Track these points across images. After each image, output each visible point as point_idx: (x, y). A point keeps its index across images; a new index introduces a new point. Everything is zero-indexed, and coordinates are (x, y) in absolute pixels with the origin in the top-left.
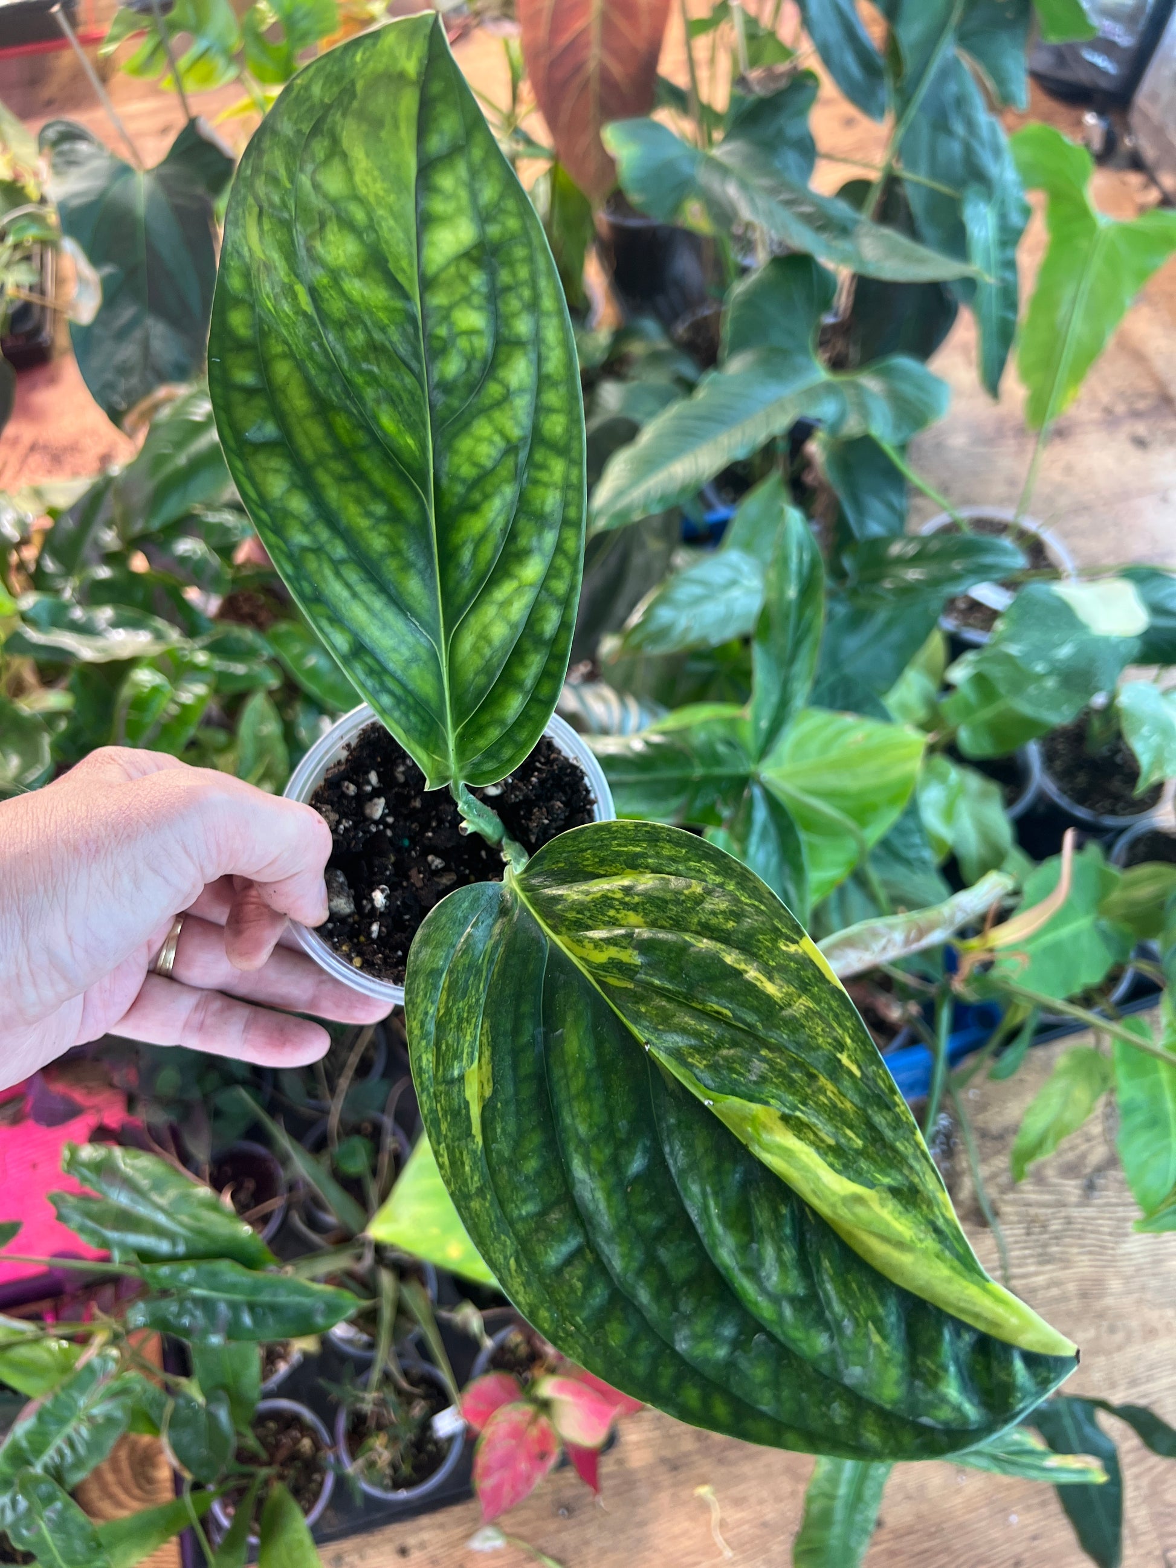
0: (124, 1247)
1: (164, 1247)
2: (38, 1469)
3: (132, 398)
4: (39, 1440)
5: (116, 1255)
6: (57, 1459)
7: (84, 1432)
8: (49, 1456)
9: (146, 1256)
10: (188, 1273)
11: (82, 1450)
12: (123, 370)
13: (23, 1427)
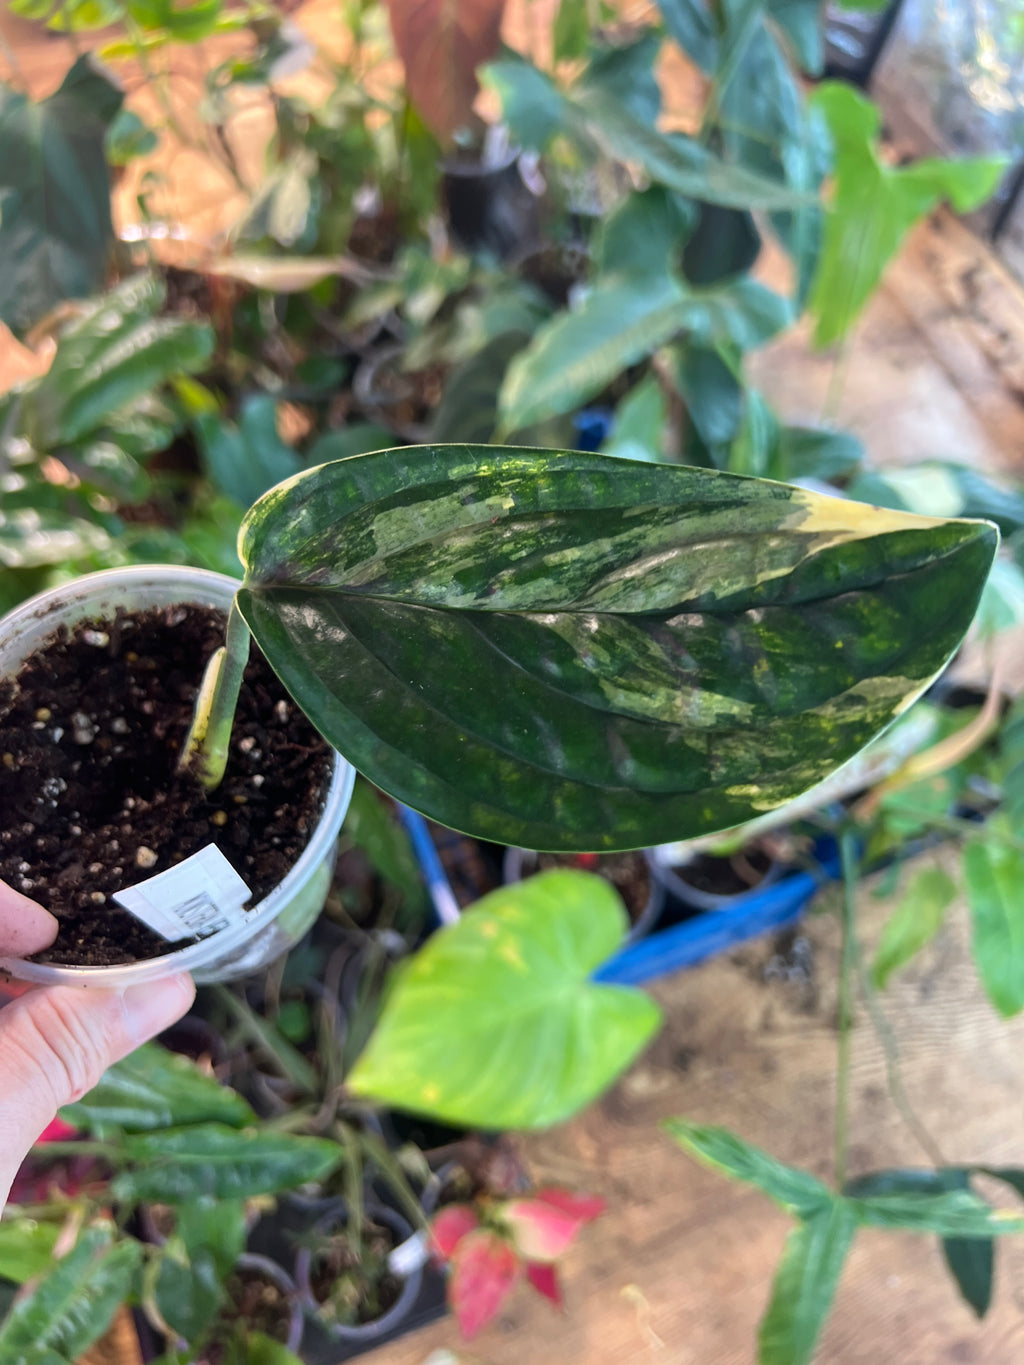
0: (107, 1123)
1: (149, 1118)
2: (41, 1345)
3: (35, 315)
4: (39, 1315)
5: (101, 1133)
6: (60, 1333)
7: (86, 1303)
8: (52, 1331)
9: (131, 1130)
10: (176, 1140)
11: (82, 1319)
12: (23, 289)
13: (22, 1306)
